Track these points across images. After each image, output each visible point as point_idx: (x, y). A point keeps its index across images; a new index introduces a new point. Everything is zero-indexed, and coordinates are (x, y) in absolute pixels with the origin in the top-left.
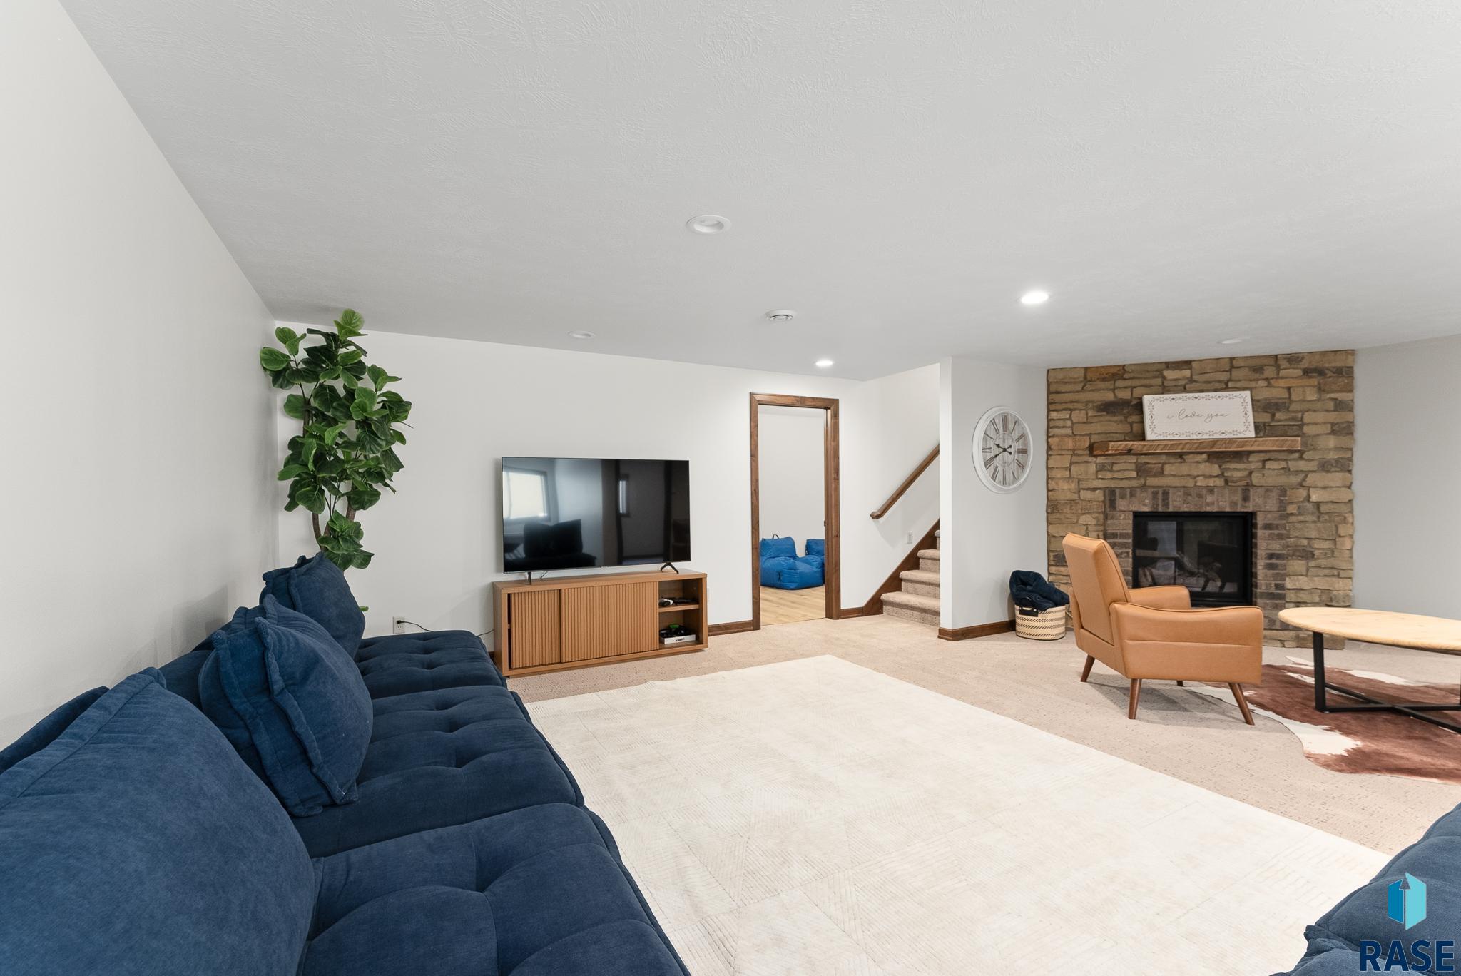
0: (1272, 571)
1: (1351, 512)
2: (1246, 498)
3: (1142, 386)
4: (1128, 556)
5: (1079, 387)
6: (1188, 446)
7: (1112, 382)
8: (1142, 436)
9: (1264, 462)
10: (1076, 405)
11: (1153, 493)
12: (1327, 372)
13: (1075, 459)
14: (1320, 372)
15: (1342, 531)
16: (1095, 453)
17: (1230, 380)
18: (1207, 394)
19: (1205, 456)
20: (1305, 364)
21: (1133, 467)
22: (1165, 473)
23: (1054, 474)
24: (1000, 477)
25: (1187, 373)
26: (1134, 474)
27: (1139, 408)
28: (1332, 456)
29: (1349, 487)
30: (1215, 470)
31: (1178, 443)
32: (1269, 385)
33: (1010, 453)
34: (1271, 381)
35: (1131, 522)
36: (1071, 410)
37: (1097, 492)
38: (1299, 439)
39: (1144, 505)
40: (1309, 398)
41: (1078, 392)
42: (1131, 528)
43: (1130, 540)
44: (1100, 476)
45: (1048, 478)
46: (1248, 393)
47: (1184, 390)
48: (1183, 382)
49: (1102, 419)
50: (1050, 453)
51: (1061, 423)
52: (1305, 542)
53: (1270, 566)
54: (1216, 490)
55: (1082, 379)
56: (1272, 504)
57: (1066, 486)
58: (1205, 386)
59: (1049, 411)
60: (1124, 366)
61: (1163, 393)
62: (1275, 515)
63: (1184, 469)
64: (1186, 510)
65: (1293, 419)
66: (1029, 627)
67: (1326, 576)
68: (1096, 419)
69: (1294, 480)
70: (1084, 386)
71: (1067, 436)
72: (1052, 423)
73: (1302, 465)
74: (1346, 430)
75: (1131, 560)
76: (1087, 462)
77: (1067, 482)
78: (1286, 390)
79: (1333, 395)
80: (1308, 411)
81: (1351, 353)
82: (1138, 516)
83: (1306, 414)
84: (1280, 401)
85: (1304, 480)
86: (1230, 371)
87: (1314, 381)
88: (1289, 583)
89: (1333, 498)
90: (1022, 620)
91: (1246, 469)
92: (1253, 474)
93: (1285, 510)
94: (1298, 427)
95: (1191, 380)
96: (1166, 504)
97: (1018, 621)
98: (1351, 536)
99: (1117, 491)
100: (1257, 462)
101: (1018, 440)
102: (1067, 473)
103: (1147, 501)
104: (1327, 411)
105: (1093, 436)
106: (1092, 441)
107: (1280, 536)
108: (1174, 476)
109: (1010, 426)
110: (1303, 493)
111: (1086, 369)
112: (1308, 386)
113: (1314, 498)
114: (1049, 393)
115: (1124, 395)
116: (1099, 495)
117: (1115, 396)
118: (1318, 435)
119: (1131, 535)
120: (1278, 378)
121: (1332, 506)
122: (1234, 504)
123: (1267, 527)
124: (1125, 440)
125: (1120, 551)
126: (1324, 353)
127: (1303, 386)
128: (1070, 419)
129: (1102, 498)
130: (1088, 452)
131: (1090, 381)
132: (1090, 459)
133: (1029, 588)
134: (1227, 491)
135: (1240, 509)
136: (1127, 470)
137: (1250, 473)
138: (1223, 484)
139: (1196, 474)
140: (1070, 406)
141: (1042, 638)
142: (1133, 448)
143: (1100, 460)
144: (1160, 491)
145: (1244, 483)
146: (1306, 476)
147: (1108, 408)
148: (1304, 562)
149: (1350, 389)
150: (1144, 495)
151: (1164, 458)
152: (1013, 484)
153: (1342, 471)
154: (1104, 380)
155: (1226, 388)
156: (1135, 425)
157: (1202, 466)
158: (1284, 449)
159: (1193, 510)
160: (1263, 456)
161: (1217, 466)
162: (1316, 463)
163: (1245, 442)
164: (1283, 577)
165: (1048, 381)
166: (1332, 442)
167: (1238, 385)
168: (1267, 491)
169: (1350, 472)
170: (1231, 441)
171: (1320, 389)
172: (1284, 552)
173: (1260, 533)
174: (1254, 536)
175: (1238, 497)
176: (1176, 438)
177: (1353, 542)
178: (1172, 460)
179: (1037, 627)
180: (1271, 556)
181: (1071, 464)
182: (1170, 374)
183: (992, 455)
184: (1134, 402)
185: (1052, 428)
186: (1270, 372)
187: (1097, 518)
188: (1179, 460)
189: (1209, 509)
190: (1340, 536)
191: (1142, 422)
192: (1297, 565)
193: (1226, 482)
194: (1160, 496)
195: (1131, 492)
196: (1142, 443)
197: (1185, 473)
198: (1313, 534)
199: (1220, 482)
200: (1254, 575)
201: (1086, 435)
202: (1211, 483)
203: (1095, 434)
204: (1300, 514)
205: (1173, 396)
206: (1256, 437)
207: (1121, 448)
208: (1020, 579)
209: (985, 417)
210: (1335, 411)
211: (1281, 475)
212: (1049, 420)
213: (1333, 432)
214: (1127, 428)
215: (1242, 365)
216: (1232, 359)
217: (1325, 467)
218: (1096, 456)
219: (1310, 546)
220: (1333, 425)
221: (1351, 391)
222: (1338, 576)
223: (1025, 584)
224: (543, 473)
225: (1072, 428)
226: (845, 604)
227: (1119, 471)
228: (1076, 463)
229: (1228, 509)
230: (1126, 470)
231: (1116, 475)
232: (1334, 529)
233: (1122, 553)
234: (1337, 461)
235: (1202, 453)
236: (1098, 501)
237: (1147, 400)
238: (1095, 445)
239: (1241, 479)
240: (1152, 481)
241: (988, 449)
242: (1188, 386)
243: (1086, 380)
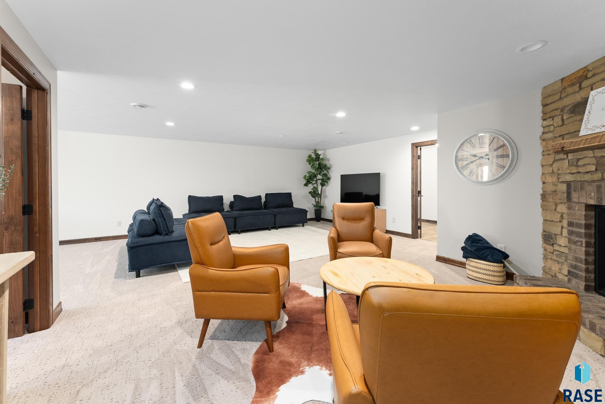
3: (600, 81)
4: (582, 245)
5: (558, 96)
7: (579, 84)
10: (557, 112)
13: (555, 157)
21: (594, 161)
24: (476, 175)
26: (594, 168)
31: (596, 136)
33: (489, 159)
35: (584, 213)
36: (553, 117)
41: (558, 100)
43: (583, 231)
44: (570, 171)
45: (542, 174)
49: (571, 120)
50: (543, 153)
51: (547, 129)
55: (560, 89)
57: (550, 180)
59: (543, 120)
60: (588, 66)
68: (568, 121)
70: (561, 95)
71: (551, 139)
76: (563, 159)
77: (551, 176)
99: (572, 184)
101: (497, 150)
103: (592, 194)
105: (565, 136)
109: (488, 142)
111: (562, 79)
114: (544, 106)
115: (586, 94)
117: (581, 97)
128: (553, 124)
129: (567, 191)
131: (565, 89)
136: (589, 164)
140: (552, 113)
143: (570, 157)
147: (576, 109)
154: (574, 84)
165: (542, 97)
181: (554, 162)
183: (469, 162)
185: (543, 134)
194: (602, 189)
196: (572, 140)
201: (559, 136)
212: (542, 128)
225: (553, 132)
228: (558, 160)
231: (580, 170)
237: (592, 95)
241: (465, 159)
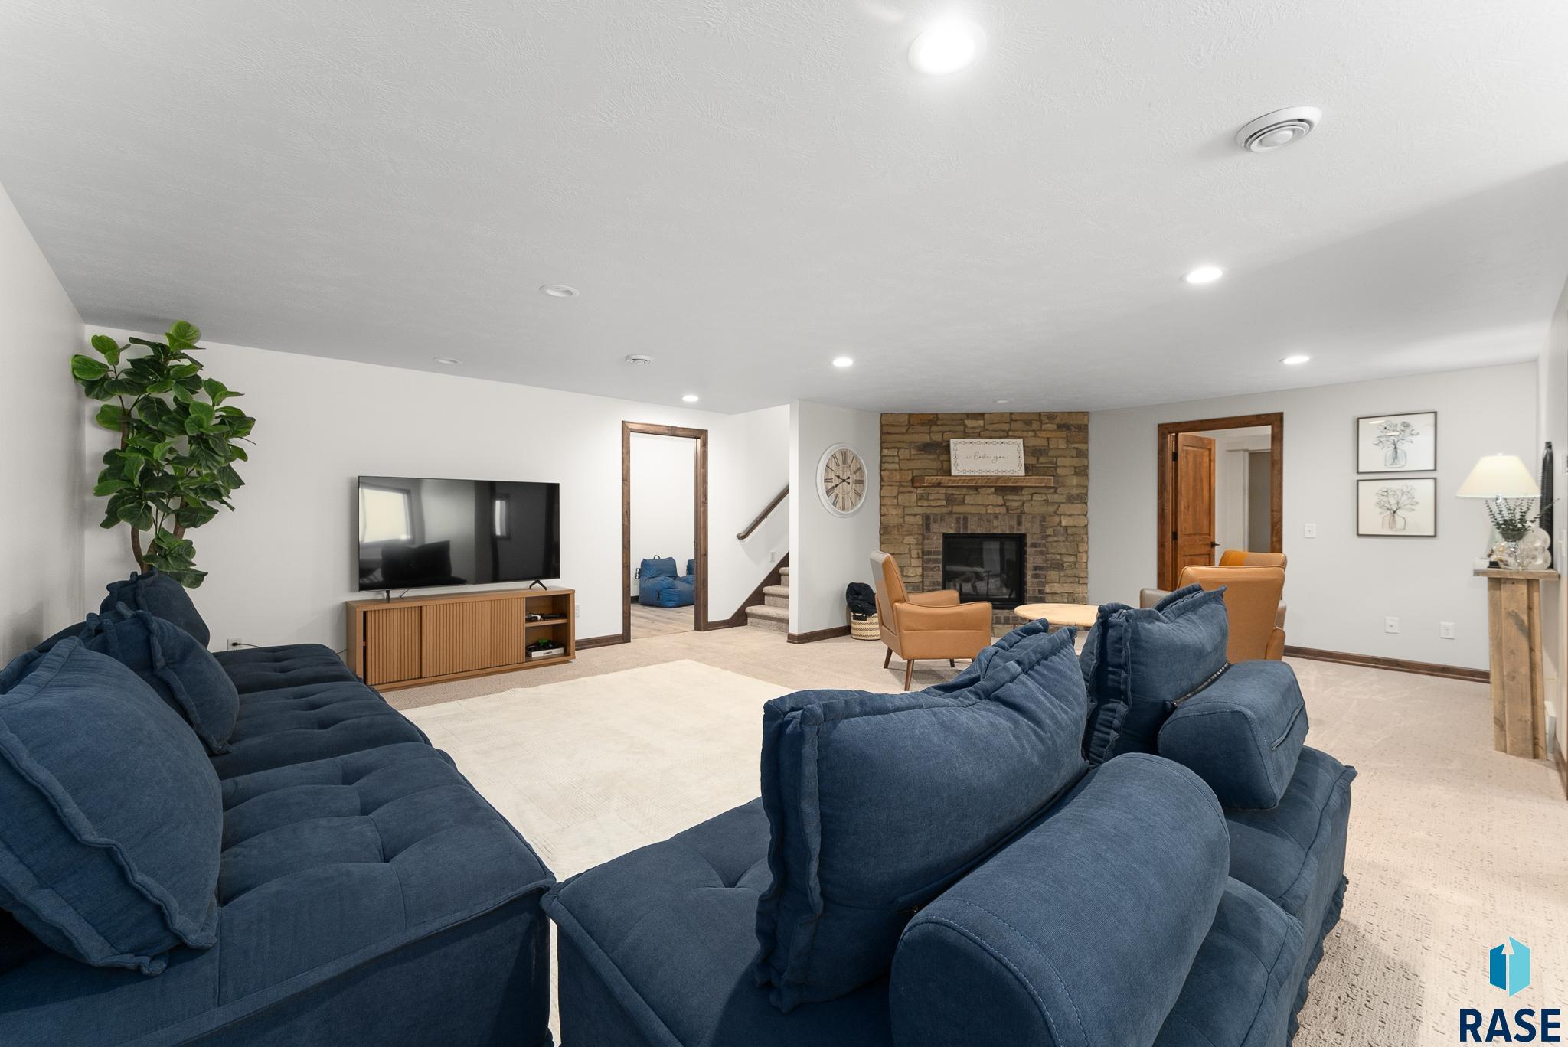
0: (1036, 580)
1: (1087, 534)
2: (1019, 523)
3: (950, 431)
4: (939, 570)
5: (904, 430)
6: (979, 482)
7: (929, 427)
8: (948, 472)
9: (1032, 494)
10: (902, 445)
11: (957, 518)
12: (1072, 427)
13: (901, 489)
14: (1067, 427)
15: (1081, 549)
16: (916, 485)
17: (1010, 430)
18: (994, 440)
19: (993, 489)
20: (1058, 421)
21: (943, 497)
22: (966, 502)
23: (884, 502)
24: (839, 503)
25: (981, 423)
26: (944, 503)
27: (947, 449)
28: (1075, 491)
29: (1086, 515)
30: (1000, 500)
31: (973, 478)
32: (1036, 436)
33: (849, 483)
34: (1038, 432)
35: (941, 541)
36: (898, 448)
37: (918, 517)
38: (1052, 478)
39: (951, 528)
40: (1060, 447)
41: (903, 434)
42: (941, 545)
43: (941, 557)
44: (919, 504)
45: (881, 505)
46: (1021, 441)
47: (979, 436)
48: (978, 430)
49: (921, 457)
50: (882, 484)
51: (891, 459)
52: (1058, 557)
53: (1036, 576)
54: (999, 516)
55: (906, 423)
56: (1036, 529)
57: (894, 512)
58: (993, 434)
59: (882, 448)
60: (937, 414)
61: (964, 438)
62: (1039, 536)
63: (979, 499)
64: (979, 532)
65: (1051, 462)
66: (860, 629)
67: (1071, 583)
68: (916, 457)
69: (1051, 509)
70: (908, 429)
71: (896, 470)
72: (884, 459)
73: (1056, 498)
74: (1083, 472)
75: (941, 573)
76: (910, 492)
77: (895, 509)
78: (1046, 440)
79: (1076, 446)
80: (1060, 456)
81: (1086, 414)
82: (946, 536)
83: (1059, 459)
84: (1042, 448)
85: (1058, 509)
86: (1010, 423)
87: (1064, 434)
88: (1048, 589)
89: (1075, 523)
90: (856, 625)
91: (1020, 500)
92: (1025, 505)
93: (1045, 532)
94: (1052, 469)
95: (984, 429)
96: (966, 528)
97: (853, 626)
98: (1087, 552)
99: (932, 516)
100: (1029, 494)
101: (855, 473)
102: (895, 501)
103: (953, 525)
104: (1072, 457)
105: (915, 471)
106: (914, 475)
107: (1042, 553)
108: (972, 505)
109: (849, 461)
110: (1057, 519)
111: (910, 415)
112: (1061, 438)
113: (1064, 523)
114: (882, 433)
115: (937, 438)
116: (919, 520)
117: (931, 439)
118: (1066, 475)
119: (941, 552)
120: (1041, 430)
121: (1074, 529)
122: (1012, 527)
123: (1034, 545)
124: (937, 475)
125: (934, 565)
126: (1070, 413)
127: (1057, 438)
128: (898, 456)
129: (921, 523)
130: (910, 484)
131: (913, 425)
132: (912, 490)
133: (860, 597)
134: (1007, 517)
135: (1015, 532)
136: (939, 499)
137: (1023, 503)
138: (1005, 512)
139: (987, 503)
140: (897, 445)
141: (869, 638)
142: (942, 481)
143: (920, 491)
144: (962, 517)
145: (1019, 511)
146: (1059, 506)
147: (926, 448)
148: (1057, 573)
149: (1085, 441)
150: (950, 519)
151: (964, 491)
152: (851, 509)
153: (1081, 503)
154: (923, 425)
155: (1007, 437)
156: (945, 463)
157: (991, 497)
158: (1043, 485)
159: (984, 532)
160: (1032, 491)
161: (1001, 498)
162: (1065, 496)
163: (1018, 479)
164: (1044, 584)
165: (881, 423)
166: (1075, 481)
167: (1016, 434)
168: (1033, 517)
169: (1086, 503)
170: (1009, 478)
171: (1068, 441)
172: (1044, 565)
173: (1029, 550)
174: (1025, 552)
175: (1014, 522)
176: (972, 474)
177: (1088, 557)
178: (971, 492)
179: (866, 630)
180: (1036, 568)
181: (898, 494)
182: (969, 423)
183: (833, 485)
184: (944, 444)
185: (884, 463)
186: (1036, 425)
187: (917, 539)
188: (975, 492)
189: (995, 531)
190: (1080, 552)
191: (949, 460)
192: (1053, 575)
193: (1008, 510)
194: (962, 521)
195: (941, 518)
196: (948, 478)
197: (980, 503)
198: (1063, 551)
199: (1003, 510)
200: (1025, 583)
201: (909, 470)
202: (998, 510)
203: (916, 469)
204: (1055, 535)
205: (971, 440)
206: (1026, 475)
207: (933, 481)
208: (855, 591)
209: (827, 452)
210: (1077, 457)
211: (1043, 505)
212: (882, 456)
213: (1076, 474)
214: (938, 465)
215: (1018, 418)
216: (1011, 414)
217: (1071, 499)
218: (916, 488)
219: (1062, 561)
220: (1075, 468)
221: (1087, 443)
222: (1079, 583)
223: (858, 594)
224: (406, 492)
225: (899, 463)
226: (711, 619)
227: (933, 500)
228: (902, 493)
229: (1008, 532)
230: (938, 497)
231: (932, 503)
232: (1076, 547)
233: (935, 567)
234: (1078, 495)
235: (991, 487)
236: (918, 525)
237: (952, 441)
238: (916, 478)
239: (1017, 508)
240: (957, 509)
241: (830, 479)
242: (982, 433)
243: (910, 425)
